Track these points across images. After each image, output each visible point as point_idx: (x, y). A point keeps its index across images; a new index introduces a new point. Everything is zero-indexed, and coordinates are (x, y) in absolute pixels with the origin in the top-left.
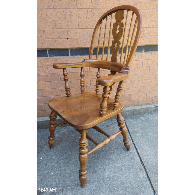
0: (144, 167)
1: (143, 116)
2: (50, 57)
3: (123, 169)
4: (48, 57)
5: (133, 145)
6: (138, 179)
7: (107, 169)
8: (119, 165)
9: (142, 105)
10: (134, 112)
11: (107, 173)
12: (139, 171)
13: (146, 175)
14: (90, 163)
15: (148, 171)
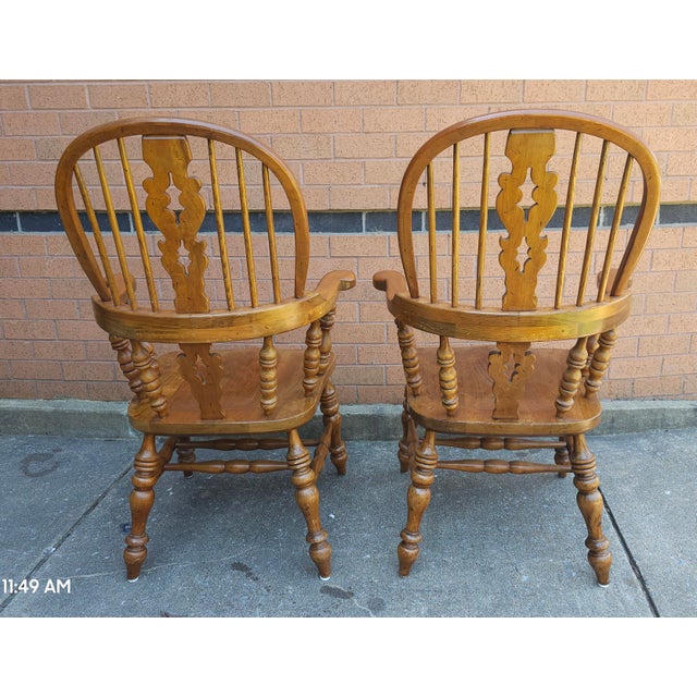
0: (640, 578)
1: (647, 437)
2: (369, 234)
3: (574, 574)
4: (364, 233)
5: (607, 516)
6: (620, 604)
7: (523, 568)
8: (559, 562)
9: (643, 399)
10: (613, 421)
11: (525, 578)
12: (625, 586)
13: (645, 598)
14: (472, 546)
15: (651, 590)
